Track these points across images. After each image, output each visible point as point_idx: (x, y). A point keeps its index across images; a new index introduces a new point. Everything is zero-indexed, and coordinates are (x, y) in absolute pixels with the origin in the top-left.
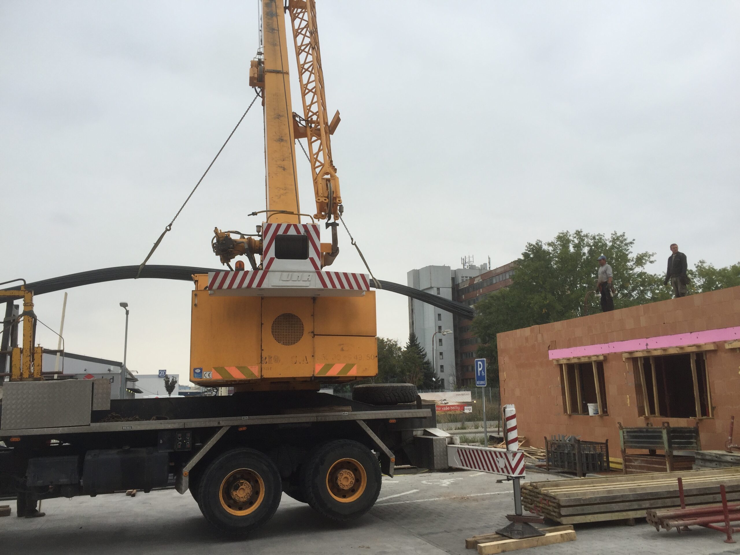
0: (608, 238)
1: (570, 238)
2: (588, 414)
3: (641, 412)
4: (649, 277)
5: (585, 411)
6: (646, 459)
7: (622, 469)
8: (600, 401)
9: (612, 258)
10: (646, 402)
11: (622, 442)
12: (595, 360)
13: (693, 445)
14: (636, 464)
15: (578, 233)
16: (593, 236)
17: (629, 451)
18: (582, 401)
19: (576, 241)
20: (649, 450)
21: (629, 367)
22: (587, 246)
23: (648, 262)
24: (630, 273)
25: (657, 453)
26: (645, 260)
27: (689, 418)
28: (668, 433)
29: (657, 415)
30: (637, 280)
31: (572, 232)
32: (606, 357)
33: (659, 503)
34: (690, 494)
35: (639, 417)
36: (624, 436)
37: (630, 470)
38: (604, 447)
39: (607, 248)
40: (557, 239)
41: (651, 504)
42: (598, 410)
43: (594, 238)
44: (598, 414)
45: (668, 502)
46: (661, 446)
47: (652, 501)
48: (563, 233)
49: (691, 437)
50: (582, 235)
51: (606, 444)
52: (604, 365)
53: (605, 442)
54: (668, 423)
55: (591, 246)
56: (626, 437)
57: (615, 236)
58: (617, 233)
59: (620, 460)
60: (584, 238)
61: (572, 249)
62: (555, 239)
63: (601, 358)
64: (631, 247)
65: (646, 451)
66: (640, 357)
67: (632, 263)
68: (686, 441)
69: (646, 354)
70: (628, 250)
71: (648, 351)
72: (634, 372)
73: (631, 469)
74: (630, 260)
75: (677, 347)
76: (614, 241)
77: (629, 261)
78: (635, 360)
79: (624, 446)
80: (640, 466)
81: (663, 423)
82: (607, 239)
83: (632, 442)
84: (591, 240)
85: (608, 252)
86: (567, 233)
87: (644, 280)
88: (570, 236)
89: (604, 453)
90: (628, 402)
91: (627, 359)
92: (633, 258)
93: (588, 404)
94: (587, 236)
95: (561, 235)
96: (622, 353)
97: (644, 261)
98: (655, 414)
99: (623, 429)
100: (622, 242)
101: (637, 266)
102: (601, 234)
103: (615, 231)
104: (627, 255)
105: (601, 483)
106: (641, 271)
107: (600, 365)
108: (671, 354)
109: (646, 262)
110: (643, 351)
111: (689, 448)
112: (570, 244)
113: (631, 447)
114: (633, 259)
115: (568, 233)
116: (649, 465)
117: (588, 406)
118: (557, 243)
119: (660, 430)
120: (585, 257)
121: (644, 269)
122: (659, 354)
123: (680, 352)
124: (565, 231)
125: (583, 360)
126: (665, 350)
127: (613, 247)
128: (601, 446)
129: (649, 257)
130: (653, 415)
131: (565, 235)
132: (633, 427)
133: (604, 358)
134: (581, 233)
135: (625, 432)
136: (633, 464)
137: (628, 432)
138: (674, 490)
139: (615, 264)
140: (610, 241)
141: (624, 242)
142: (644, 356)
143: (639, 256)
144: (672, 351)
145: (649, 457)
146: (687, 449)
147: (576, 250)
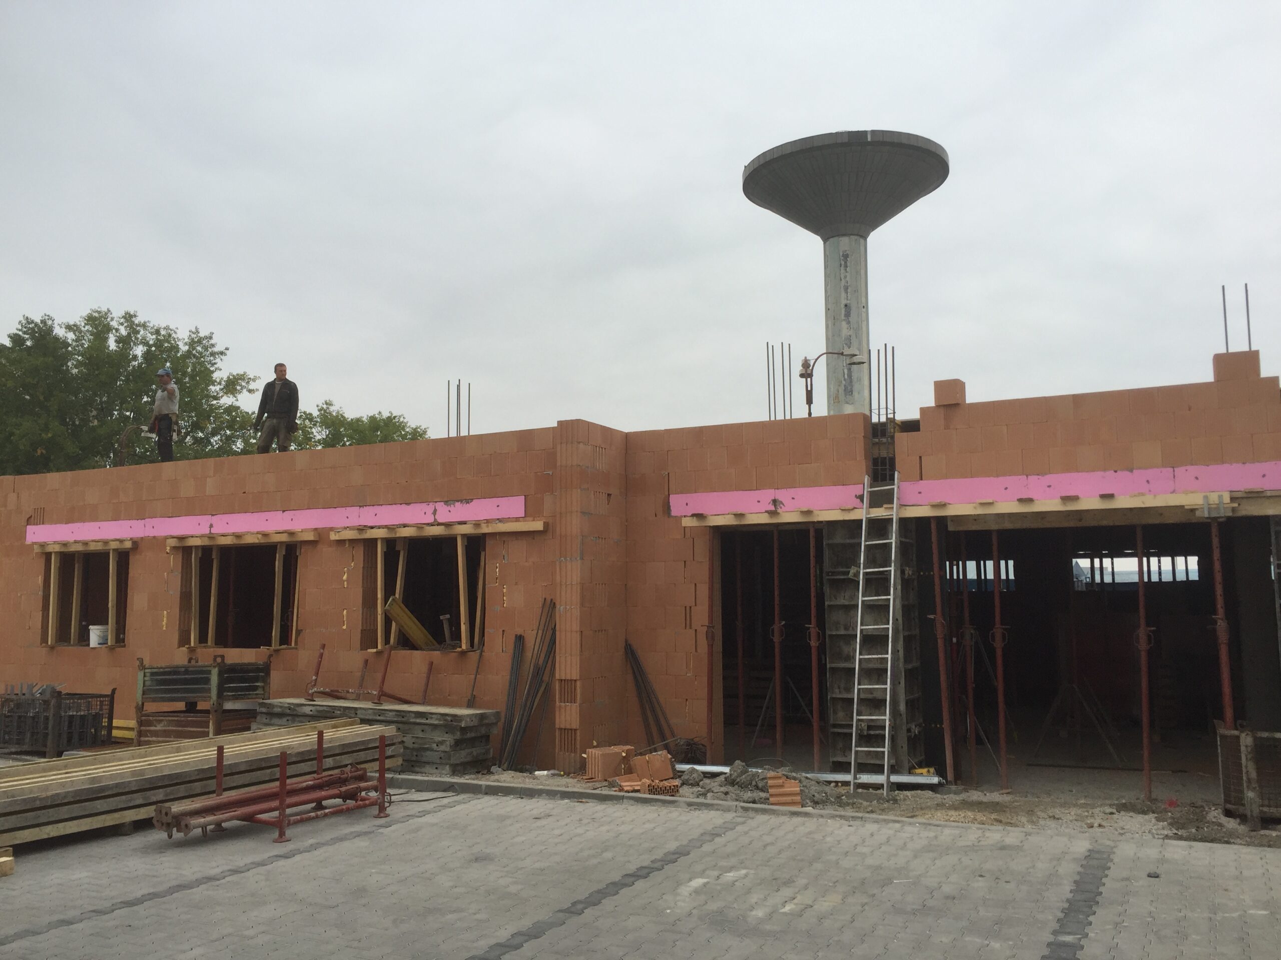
0: (182, 337)
1: (111, 323)
2: (89, 645)
3: (184, 640)
4: (243, 416)
5: (84, 638)
6: (176, 718)
7: (133, 739)
8: (115, 621)
9: (185, 374)
10: (194, 624)
11: (140, 692)
12: (116, 548)
13: (257, 692)
14: (159, 727)
15: (129, 317)
16: (156, 328)
17: (150, 707)
18: (80, 621)
19: (123, 332)
20: (186, 703)
21: (174, 562)
22: (142, 343)
23: (245, 390)
24: (212, 404)
25: (199, 708)
26: (241, 386)
27: (260, 648)
28: (220, 674)
29: (209, 643)
30: (222, 417)
31: (117, 313)
32: (136, 544)
33: (182, 790)
34: (235, 771)
35: (179, 647)
36: (144, 681)
37: (147, 739)
38: (107, 701)
39: (179, 355)
40: (85, 320)
41: (166, 795)
42: (107, 636)
43: (157, 332)
44: (107, 644)
45: (197, 787)
46: (205, 695)
47: (169, 789)
48: (99, 312)
49: (256, 679)
50: (136, 322)
51: (112, 697)
52: (131, 557)
53: (109, 693)
54: (223, 657)
55: (150, 346)
56: (148, 683)
57: (195, 336)
58: (200, 330)
59: (132, 723)
60: (138, 328)
61: (112, 344)
62: (81, 320)
63: (128, 545)
64: (221, 359)
65: (181, 706)
66: (197, 547)
67: (218, 388)
68: (247, 685)
69: (206, 542)
70: (215, 363)
71: (211, 537)
72: (182, 572)
73: (149, 737)
74: (216, 381)
75: (258, 533)
76: (192, 343)
77: (213, 383)
78: (186, 551)
79: (142, 698)
80: (165, 731)
81: (215, 657)
82: (180, 338)
83: (157, 691)
84: (152, 335)
85: (179, 363)
86: (106, 314)
87: (234, 420)
88: (112, 319)
89: (105, 711)
90: (164, 623)
91: (174, 548)
92: (222, 379)
93: (91, 627)
94: (144, 326)
95: (96, 315)
96: (166, 538)
97: (238, 388)
98: (206, 642)
99: (145, 669)
100: (206, 348)
101: (226, 393)
102: (171, 327)
103: (196, 328)
104: (213, 372)
105: (82, 766)
106: (231, 404)
107: (124, 557)
108: (248, 544)
109: (242, 389)
110: (202, 536)
111: (250, 697)
112: (111, 335)
113: (154, 700)
114: (220, 381)
115: (109, 314)
116: (180, 729)
117: (89, 630)
118: (84, 327)
119: (208, 669)
120: (136, 363)
121: (237, 400)
122: (229, 543)
123: (262, 542)
124: (104, 309)
125: (93, 547)
126: (238, 536)
127: (188, 354)
128: (100, 701)
129: (248, 382)
130: (203, 645)
131: (102, 317)
132: (163, 665)
133: (132, 545)
134: (133, 319)
135: (148, 674)
136: (152, 728)
137: (152, 674)
138: (210, 766)
139: (188, 385)
140: (186, 344)
141: (210, 350)
142: (203, 544)
143: (231, 377)
144: (250, 540)
145: (182, 715)
146: (249, 699)
147: (119, 348)
